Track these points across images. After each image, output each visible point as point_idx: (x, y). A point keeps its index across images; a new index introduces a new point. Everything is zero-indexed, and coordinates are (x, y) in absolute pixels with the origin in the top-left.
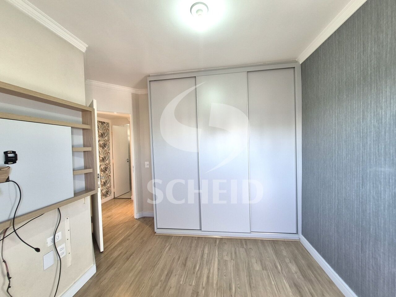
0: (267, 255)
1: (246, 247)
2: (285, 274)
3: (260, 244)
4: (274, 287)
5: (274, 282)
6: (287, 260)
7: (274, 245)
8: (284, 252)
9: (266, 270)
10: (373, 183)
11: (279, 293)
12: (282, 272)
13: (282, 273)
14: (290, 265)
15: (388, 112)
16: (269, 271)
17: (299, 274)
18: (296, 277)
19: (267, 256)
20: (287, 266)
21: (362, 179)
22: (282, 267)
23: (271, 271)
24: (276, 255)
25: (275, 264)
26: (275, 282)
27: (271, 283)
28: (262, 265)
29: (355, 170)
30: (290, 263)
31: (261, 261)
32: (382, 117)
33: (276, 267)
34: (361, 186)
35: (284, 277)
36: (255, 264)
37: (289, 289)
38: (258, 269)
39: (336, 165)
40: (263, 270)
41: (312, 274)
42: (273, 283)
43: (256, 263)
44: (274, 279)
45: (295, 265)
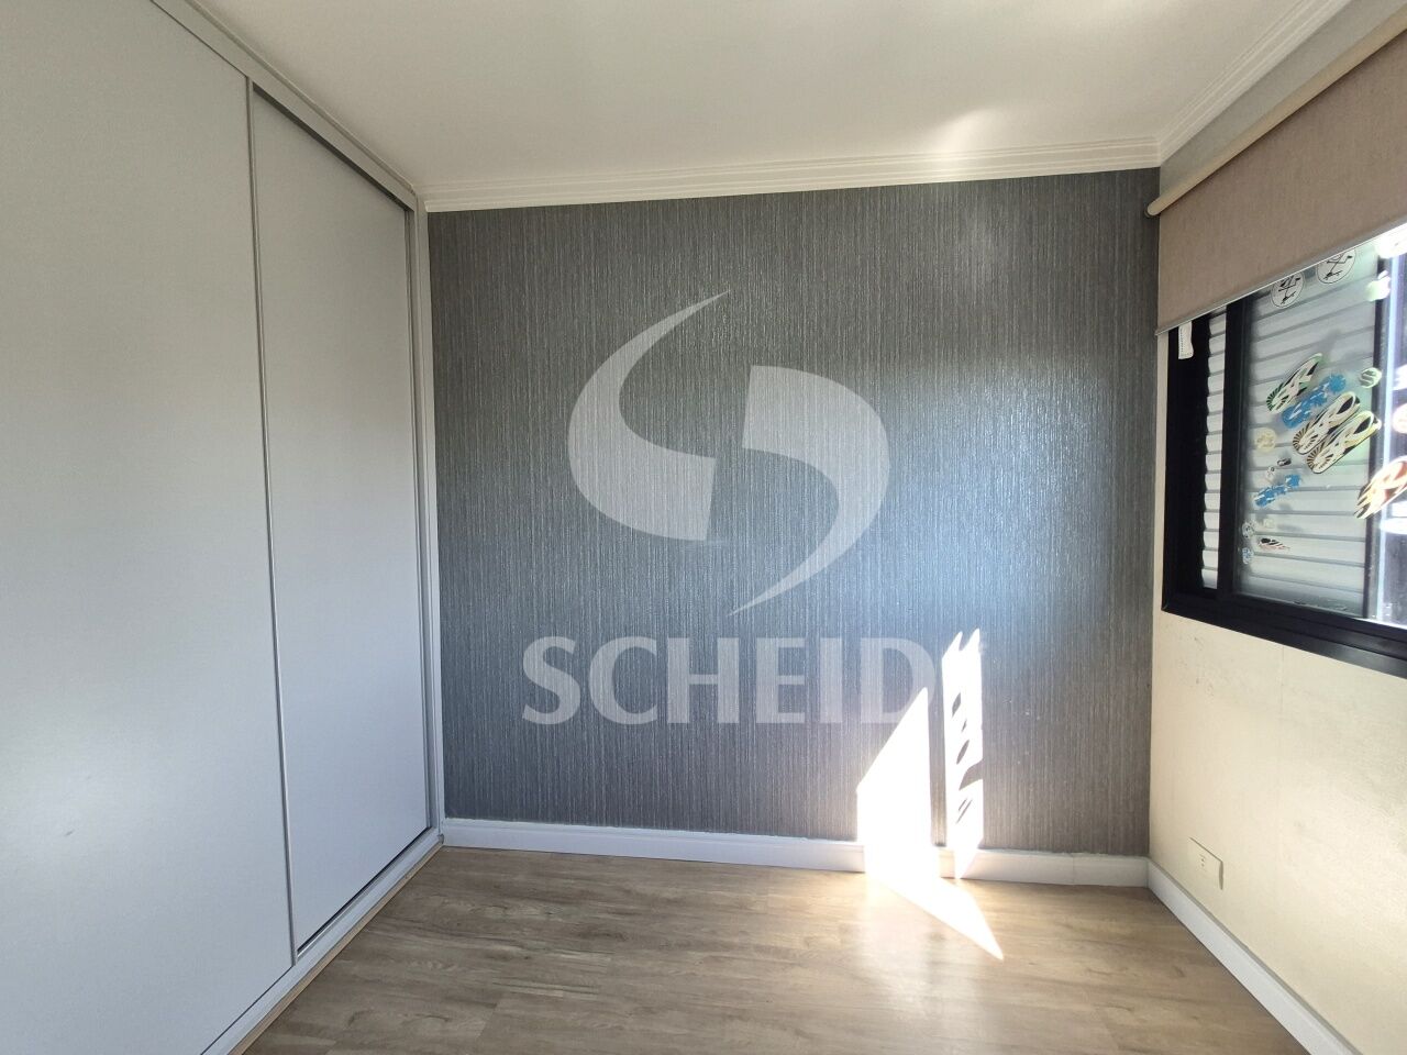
0: (435, 965)
1: (330, 1038)
2: (540, 943)
3: (356, 968)
4: (574, 997)
5: (555, 989)
6: (493, 913)
7: (406, 920)
8: (454, 906)
9: (499, 995)
10: (693, 574)
11: (595, 990)
12: (529, 949)
13: (535, 950)
14: (514, 914)
15: (718, 439)
16: (511, 989)
17: (553, 908)
18: (560, 920)
19: (440, 966)
20: (517, 925)
21: (670, 571)
22: (512, 938)
23: (512, 982)
24: (452, 935)
25: (490, 956)
26: (557, 986)
27: (555, 1002)
28: (467, 1002)
29: (652, 554)
30: (509, 912)
31: (450, 999)
32: (706, 445)
33: (505, 957)
34: (667, 586)
35: (549, 950)
36: (450, 1026)
37: (595, 958)
38: (482, 1028)
39: (598, 551)
40: (494, 1006)
41: (565, 881)
42: (560, 994)
43: (447, 1020)
44: (545, 986)
45: (521, 904)
